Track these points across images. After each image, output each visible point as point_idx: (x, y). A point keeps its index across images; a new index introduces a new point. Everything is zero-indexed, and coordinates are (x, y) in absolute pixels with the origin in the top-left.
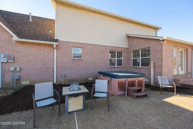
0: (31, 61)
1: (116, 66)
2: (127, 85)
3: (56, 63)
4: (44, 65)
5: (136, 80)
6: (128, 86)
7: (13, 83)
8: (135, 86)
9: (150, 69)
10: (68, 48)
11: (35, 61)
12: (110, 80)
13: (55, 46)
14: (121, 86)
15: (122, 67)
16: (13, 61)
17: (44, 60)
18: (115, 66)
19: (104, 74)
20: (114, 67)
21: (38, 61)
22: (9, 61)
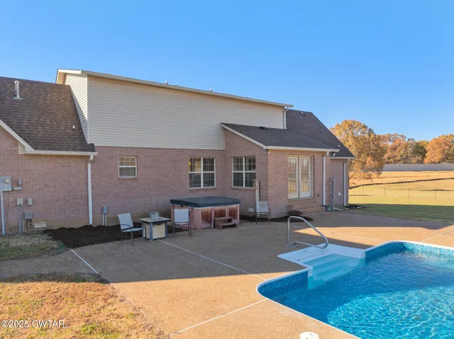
0: (49, 187)
1: (202, 187)
2: (213, 215)
3: (92, 187)
4: (70, 192)
5: (227, 208)
6: (215, 217)
7: (22, 227)
8: (225, 216)
9: (255, 191)
10: (112, 158)
11: (55, 187)
12: (191, 210)
13: (92, 158)
14: (206, 217)
15: (215, 189)
16: (20, 188)
17: (70, 184)
18: (200, 186)
19: (182, 203)
20: (199, 190)
21: (61, 186)
22: (15, 188)
